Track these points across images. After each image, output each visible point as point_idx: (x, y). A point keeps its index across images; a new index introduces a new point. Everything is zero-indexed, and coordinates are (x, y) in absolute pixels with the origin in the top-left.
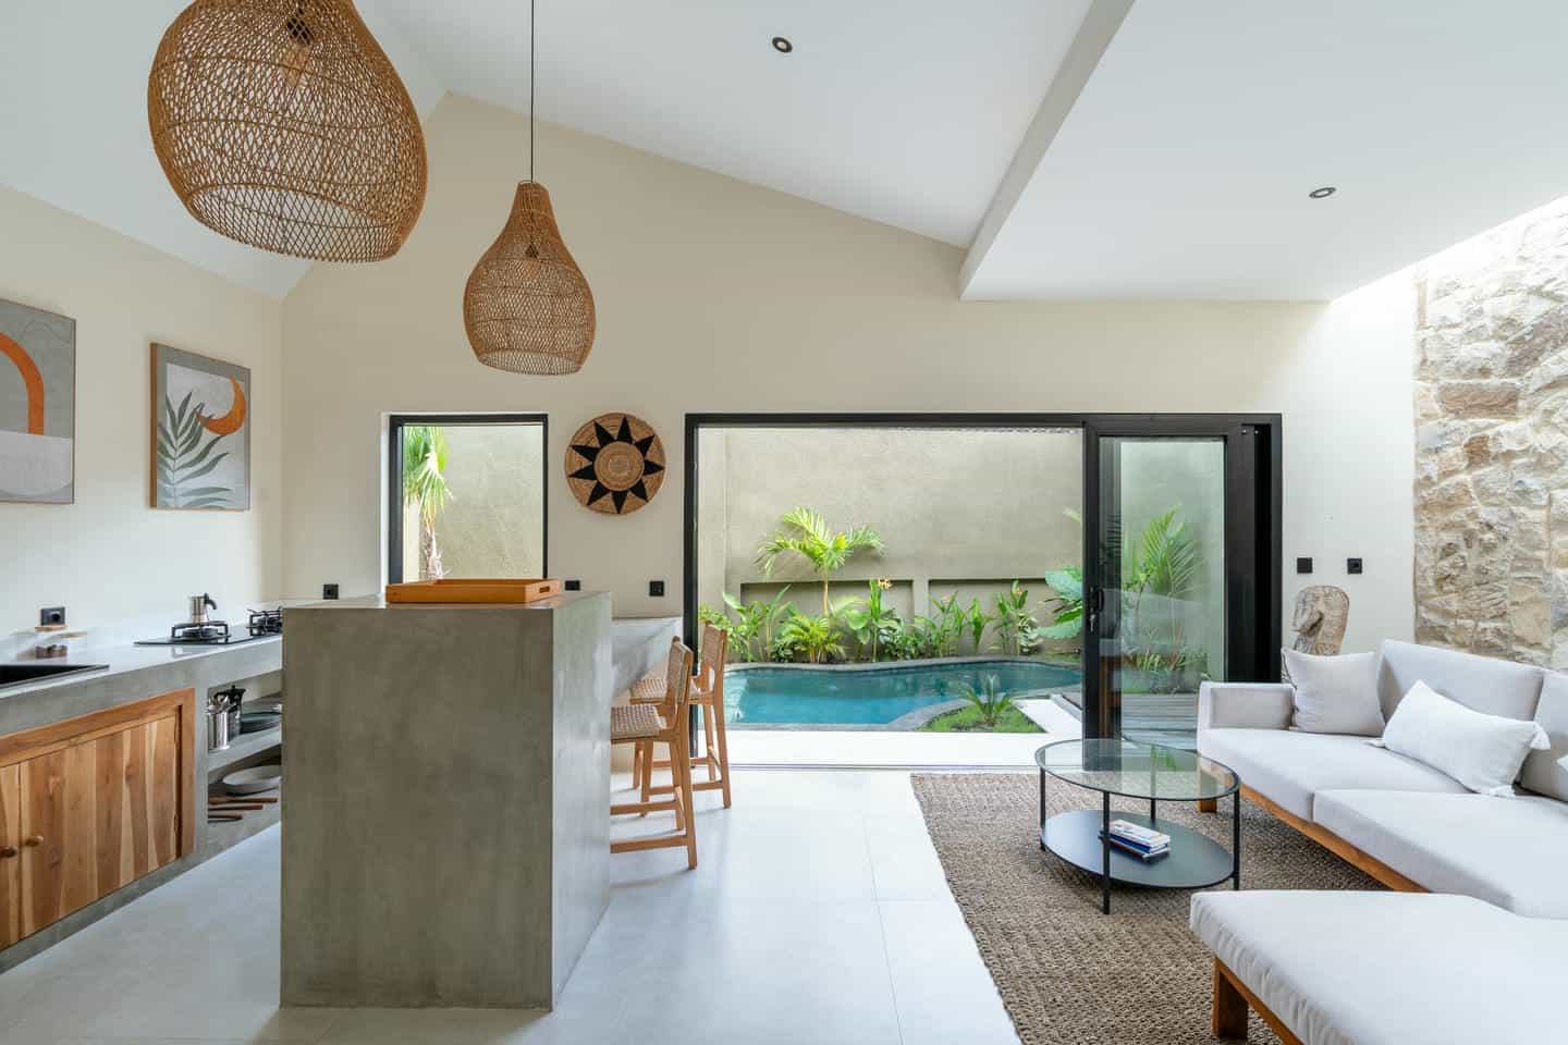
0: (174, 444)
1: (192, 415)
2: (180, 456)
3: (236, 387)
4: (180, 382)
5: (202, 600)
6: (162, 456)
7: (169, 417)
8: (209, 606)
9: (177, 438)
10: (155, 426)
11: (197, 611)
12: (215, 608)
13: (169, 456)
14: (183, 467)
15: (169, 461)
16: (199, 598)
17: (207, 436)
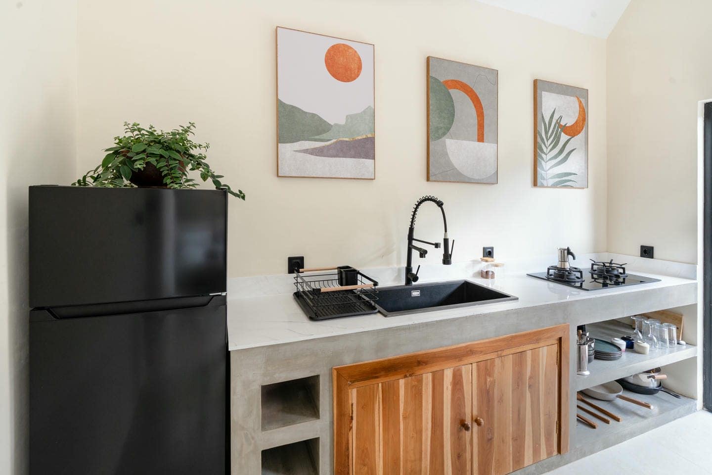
0: (546, 144)
1: (555, 125)
2: (549, 153)
3: (580, 102)
4: (550, 102)
5: (566, 252)
6: (540, 152)
7: (543, 127)
8: (570, 257)
9: (547, 140)
10: (536, 133)
11: (563, 260)
12: (574, 258)
13: (544, 153)
14: (551, 159)
15: (544, 156)
16: (564, 250)
17: (564, 137)
